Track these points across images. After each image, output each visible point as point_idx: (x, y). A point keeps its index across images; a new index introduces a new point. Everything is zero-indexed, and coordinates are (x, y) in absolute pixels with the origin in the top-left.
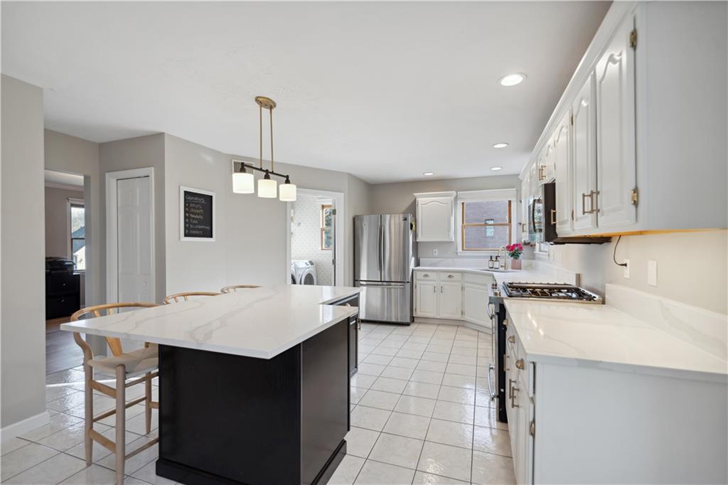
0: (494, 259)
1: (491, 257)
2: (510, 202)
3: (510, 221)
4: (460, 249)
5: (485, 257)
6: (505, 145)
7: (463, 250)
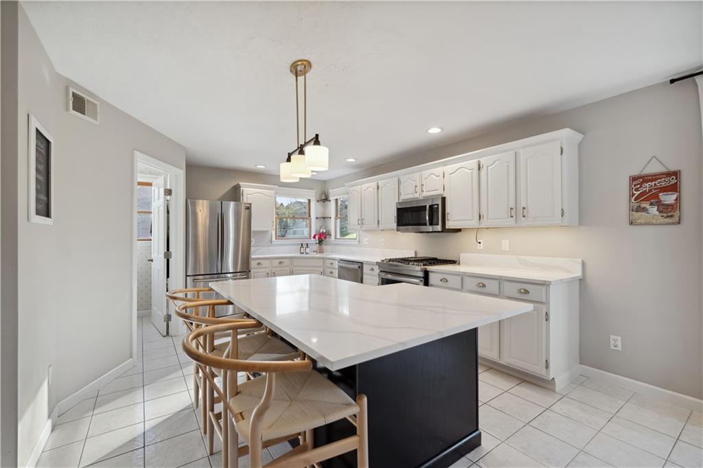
0: (305, 246)
1: (302, 244)
2: (309, 200)
3: (310, 216)
4: (274, 239)
5: (297, 245)
6: (354, 160)
7: (276, 239)
